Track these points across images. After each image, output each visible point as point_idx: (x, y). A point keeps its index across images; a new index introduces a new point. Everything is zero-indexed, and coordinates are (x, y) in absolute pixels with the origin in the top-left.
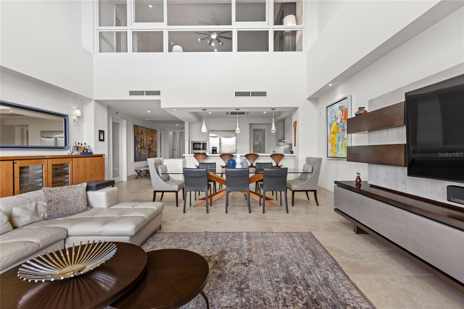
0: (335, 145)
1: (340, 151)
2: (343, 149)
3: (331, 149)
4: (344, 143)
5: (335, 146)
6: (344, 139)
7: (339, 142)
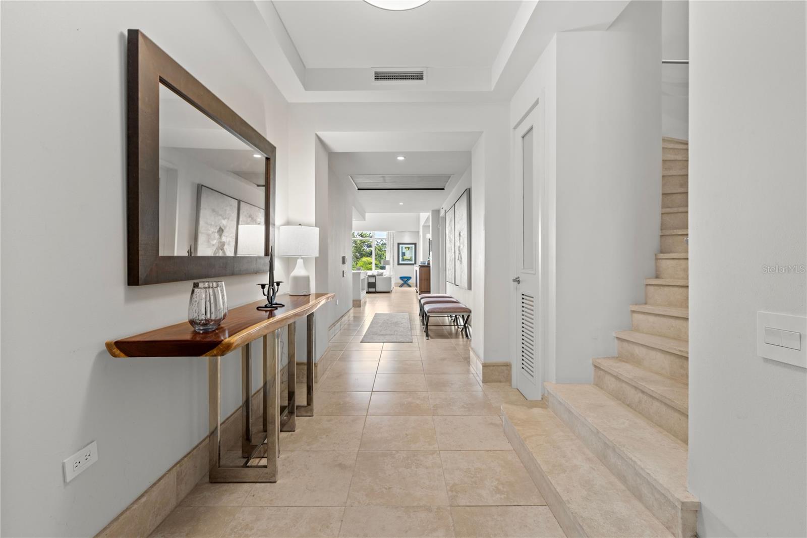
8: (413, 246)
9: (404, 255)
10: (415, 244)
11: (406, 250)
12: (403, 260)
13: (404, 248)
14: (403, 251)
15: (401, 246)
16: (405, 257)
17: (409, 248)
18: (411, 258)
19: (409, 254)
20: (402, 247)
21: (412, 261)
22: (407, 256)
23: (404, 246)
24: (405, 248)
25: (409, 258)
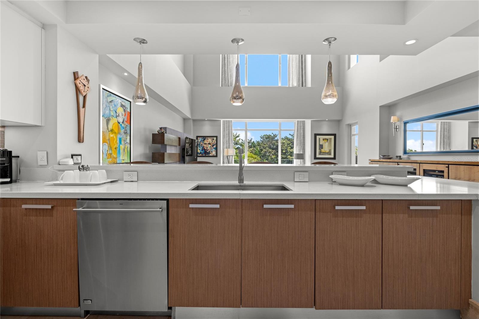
0: (114, 147)
1: (121, 157)
2: (126, 153)
3: (109, 153)
4: (126, 147)
5: (114, 149)
6: (127, 143)
7: (121, 145)
8: (333, 137)
9: (322, 148)
10: (335, 135)
11: (324, 142)
12: (320, 153)
13: (321, 140)
14: (321, 144)
15: (318, 137)
16: (323, 150)
17: (327, 140)
18: (330, 151)
19: (327, 147)
20: (319, 139)
21: (330, 154)
22: (326, 149)
23: (322, 137)
24: (323, 139)
25: (327, 151)
